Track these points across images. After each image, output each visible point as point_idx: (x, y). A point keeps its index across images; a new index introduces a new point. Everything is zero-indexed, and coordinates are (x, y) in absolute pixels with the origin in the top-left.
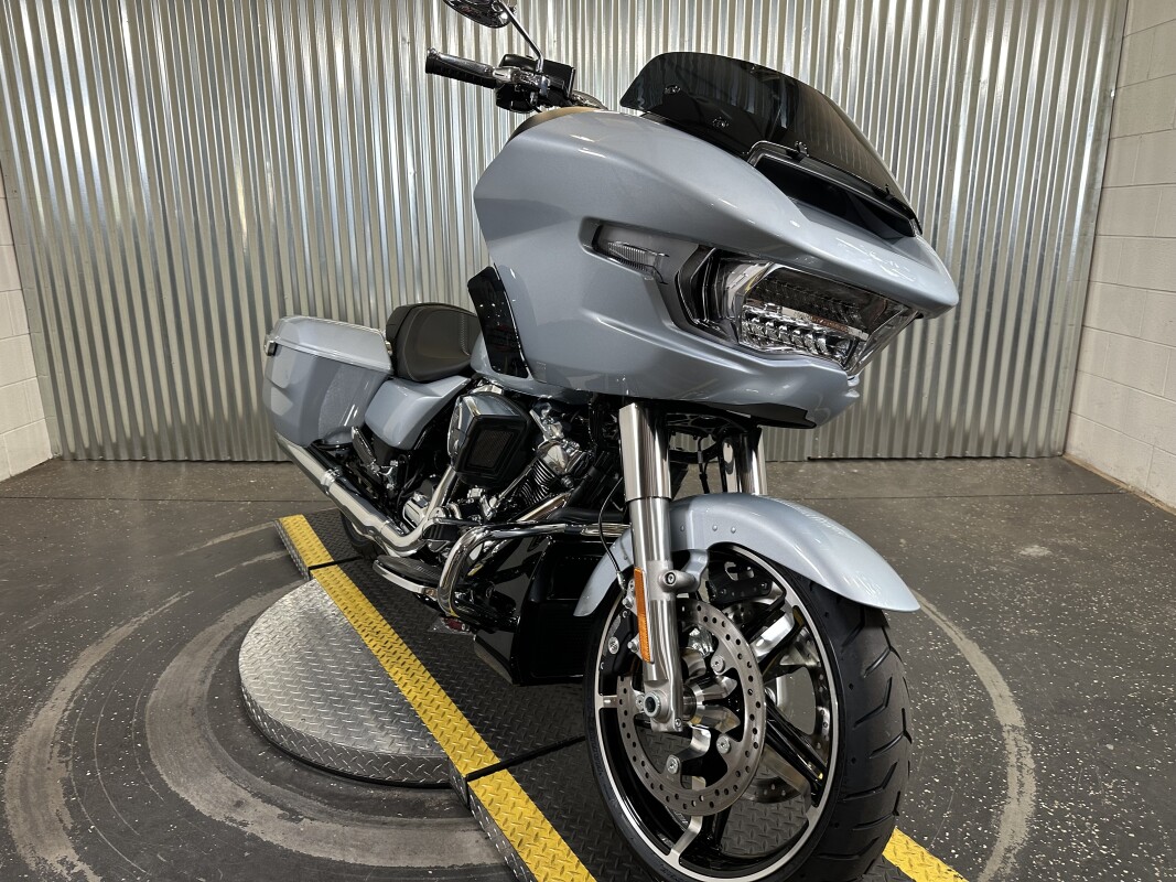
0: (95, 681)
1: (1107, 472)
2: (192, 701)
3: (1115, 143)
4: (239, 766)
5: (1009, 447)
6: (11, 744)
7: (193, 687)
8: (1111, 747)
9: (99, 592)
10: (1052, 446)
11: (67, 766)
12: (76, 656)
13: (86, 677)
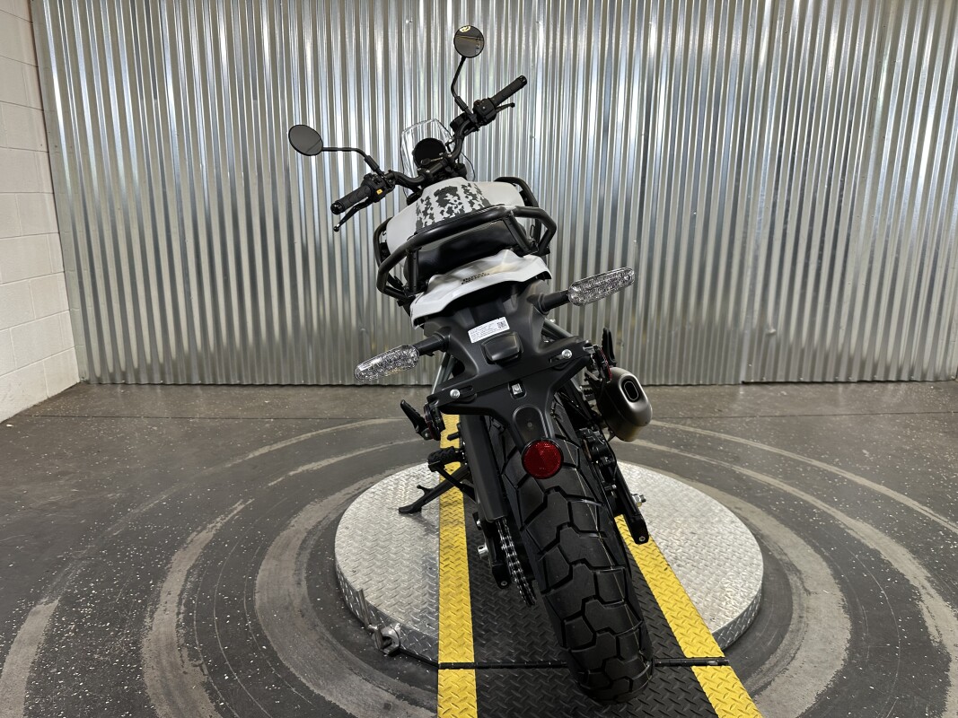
0: (196, 585)
2: (297, 602)
4: (371, 668)
5: (911, 372)
6: (140, 648)
7: (291, 590)
9: (165, 500)
10: (947, 372)
11: (202, 670)
12: (168, 560)
13: (186, 581)
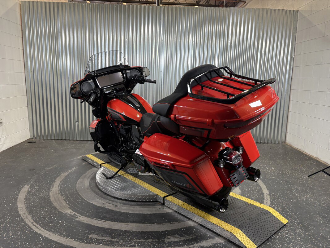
0: (62, 183)
1: (294, 146)
2: (86, 187)
3: (294, 68)
4: (101, 198)
5: (271, 141)
6: (49, 194)
8: (286, 197)
9: (55, 167)
10: (282, 140)
11: (63, 197)
12: (56, 179)
